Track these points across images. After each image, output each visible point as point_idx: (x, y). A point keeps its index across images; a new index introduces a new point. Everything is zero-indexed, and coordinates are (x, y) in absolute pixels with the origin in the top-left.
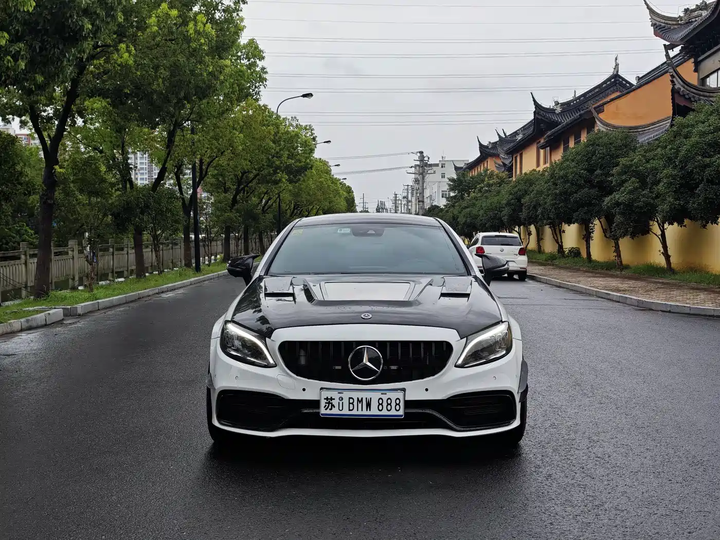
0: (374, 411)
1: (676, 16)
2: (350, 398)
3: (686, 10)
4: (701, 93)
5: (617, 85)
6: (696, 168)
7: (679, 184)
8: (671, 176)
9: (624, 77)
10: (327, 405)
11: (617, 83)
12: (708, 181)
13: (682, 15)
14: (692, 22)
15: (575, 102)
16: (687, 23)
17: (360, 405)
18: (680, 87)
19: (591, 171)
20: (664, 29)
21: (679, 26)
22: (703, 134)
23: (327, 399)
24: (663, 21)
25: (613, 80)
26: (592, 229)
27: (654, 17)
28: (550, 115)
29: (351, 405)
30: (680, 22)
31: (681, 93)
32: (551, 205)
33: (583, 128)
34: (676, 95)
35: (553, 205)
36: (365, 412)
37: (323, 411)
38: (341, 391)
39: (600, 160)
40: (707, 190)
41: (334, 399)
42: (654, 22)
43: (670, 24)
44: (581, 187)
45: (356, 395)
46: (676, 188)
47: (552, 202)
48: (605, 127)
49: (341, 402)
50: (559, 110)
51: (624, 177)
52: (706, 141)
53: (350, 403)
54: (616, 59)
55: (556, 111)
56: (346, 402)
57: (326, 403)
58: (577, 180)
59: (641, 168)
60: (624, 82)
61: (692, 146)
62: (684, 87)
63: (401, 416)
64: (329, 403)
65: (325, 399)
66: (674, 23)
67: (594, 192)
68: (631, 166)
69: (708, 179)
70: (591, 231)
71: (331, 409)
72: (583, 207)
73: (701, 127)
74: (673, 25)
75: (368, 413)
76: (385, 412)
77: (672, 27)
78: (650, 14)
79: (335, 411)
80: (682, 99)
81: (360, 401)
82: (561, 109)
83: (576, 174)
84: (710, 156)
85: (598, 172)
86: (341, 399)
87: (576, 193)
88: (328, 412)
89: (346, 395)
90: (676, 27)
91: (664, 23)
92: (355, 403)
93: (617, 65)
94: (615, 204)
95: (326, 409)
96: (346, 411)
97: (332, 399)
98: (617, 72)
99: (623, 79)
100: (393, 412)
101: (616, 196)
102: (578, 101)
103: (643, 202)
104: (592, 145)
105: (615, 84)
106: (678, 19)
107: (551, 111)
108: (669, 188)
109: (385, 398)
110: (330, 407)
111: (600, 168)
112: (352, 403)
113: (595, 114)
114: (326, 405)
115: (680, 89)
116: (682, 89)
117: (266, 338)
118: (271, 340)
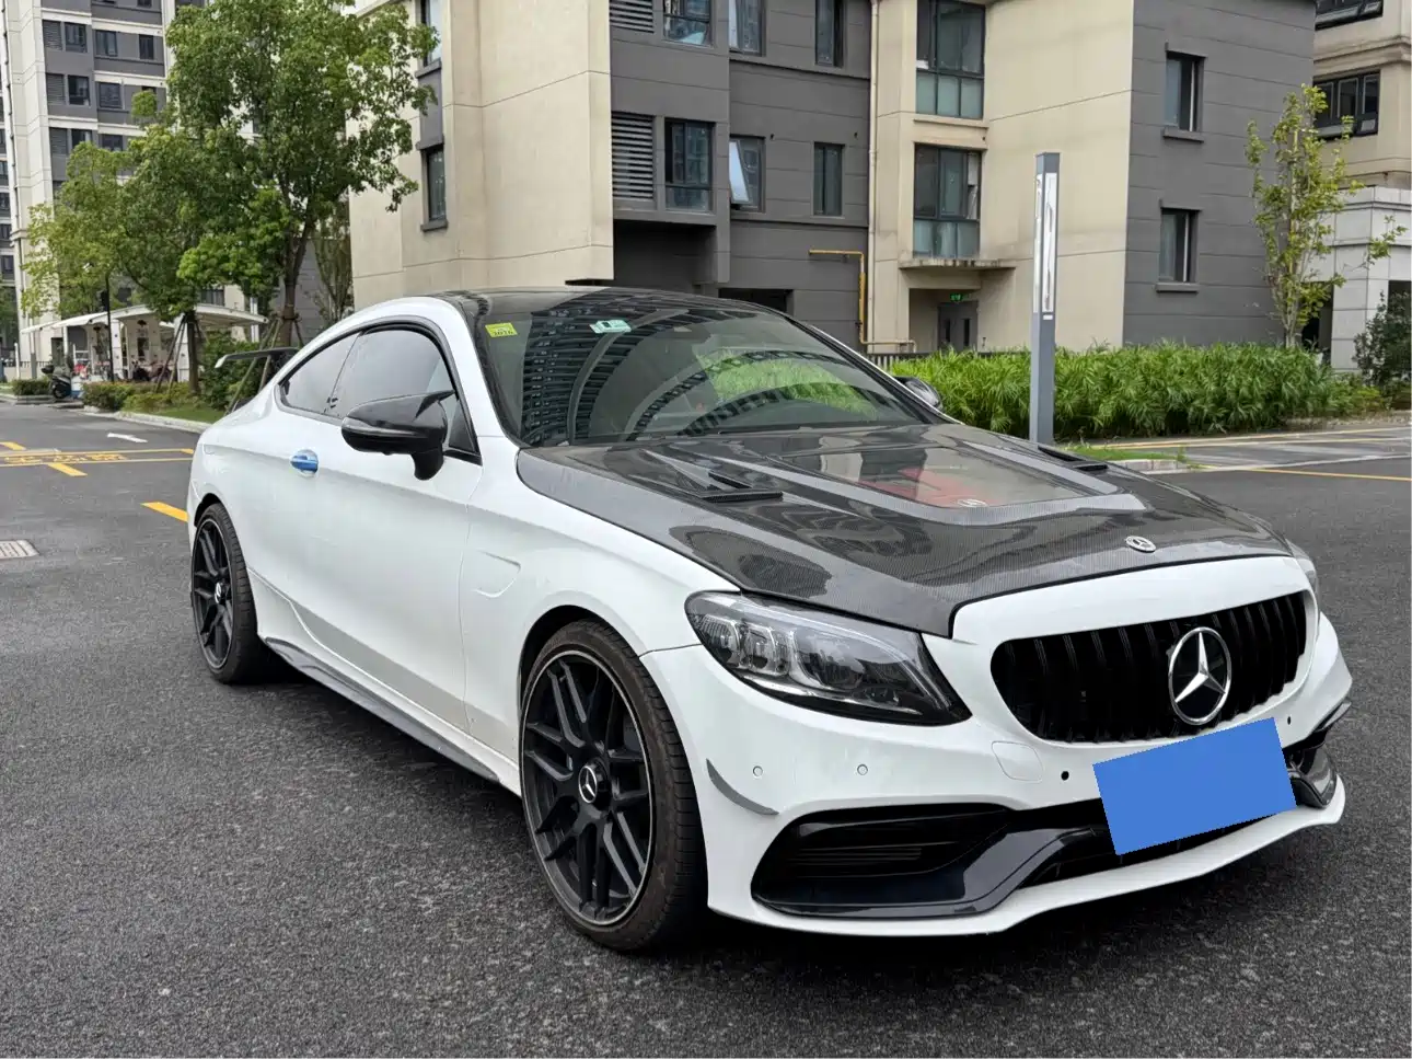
117: (924, 636)
118: (956, 641)
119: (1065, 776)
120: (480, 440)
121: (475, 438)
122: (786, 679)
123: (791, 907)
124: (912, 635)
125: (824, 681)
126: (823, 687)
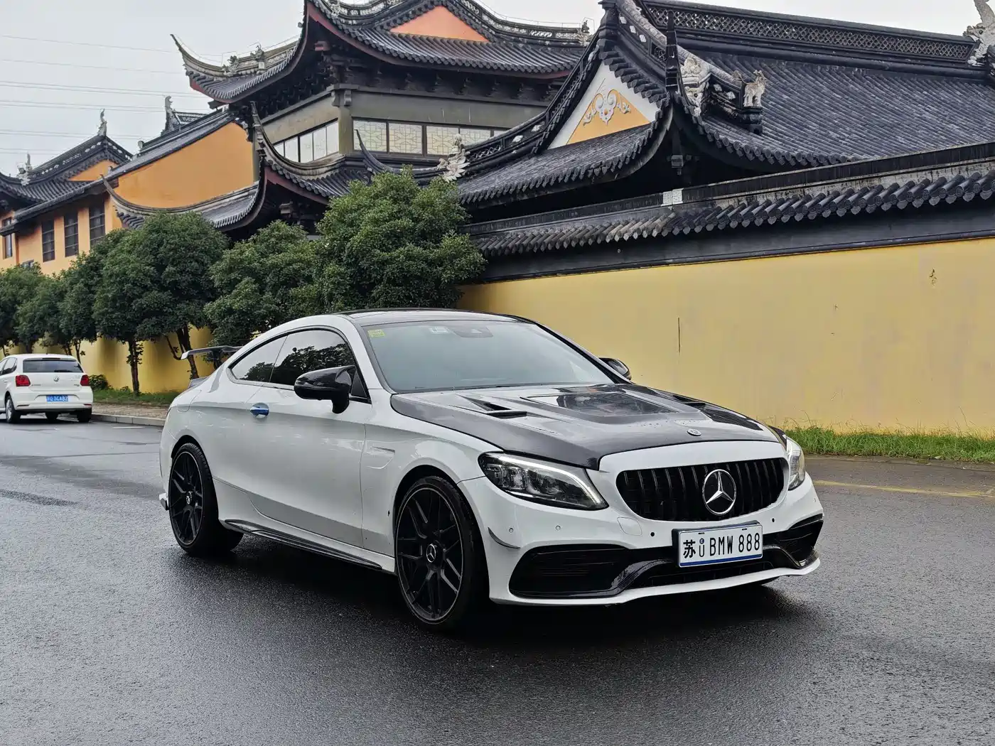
0: (735, 554)
1: (220, 65)
2: (711, 539)
3: (233, 59)
4: (294, 169)
5: (106, 151)
6: (373, 265)
7: (349, 284)
8: (339, 274)
9: (114, 141)
10: (687, 551)
11: (105, 149)
12: (389, 280)
13: (228, 64)
14: (242, 75)
15: (47, 171)
16: (234, 76)
17: (721, 547)
18: (272, 160)
19: (160, 267)
20: (204, 80)
21: (225, 78)
22: (376, 222)
23: (687, 543)
24: (203, 70)
25: (99, 144)
26: (140, 348)
27: (189, 63)
28: (15, 188)
29: (713, 548)
30: (225, 74)
31: (274, 168)
32: (100, 314)
33: (82, 208)
34: (266, 171)
35: (103, 314)
36: (727, 556)
37: (683, 560)
38: (701, 531)
39: (171, 253)
40: (388, 293)
41: (694, 542)
42: (190, 70)
43: (212, 75)
44: (146, 288)
45: (717, 534)
46: (346, 289)
47: (101, 311)
48: (126, 208)
49: (702, 545)
50: (26, 181)
51: (233, 276)
52: (382, 230)
53: (711, 546)
54: (102, 115)
55: (22, 182)
56: (707, 544)
57: (686, 549)
58: (142, 279)
59: (256, 264)
60: (115, 148)
61: (366, 236)
62: (275, 160)
63: (760, 555)
64: (689, 548)
65: (684, 543)
66: (218, 73)
67: (166, 296)
68: (242, 261)
69: (389, 279)
70: (139, 351)
71: (691, 556)
72: (150, 317)
73: (371, 214)
74: (216, 76)
75: (730, 556)
76: (745, 553)
77: (215, 80)
78: (183, 58)
79: (696, 558)
80: (273, 174)
81: (721, 541)
82: (29, 180)
83: (140, 271)
84: (388, 250)
85: (170, 269)
86: (702, 541)
87: (140, 297)
88: (688, 560)
89: (707, 536)
90: (221, 79)
91: (204, 73)
92: (717, 546)
93: (104, 123)
94: (225, 312)
95: (686, 557)
96: (707, 558)
97: (692, 542)
98: (105, 132)
99: (114, 144)
100: (753, 552)
101: (226, 301)
102: (51, 169)
103: (266, 308)
104: (157, 232)
105: (102, 149)
106: (223, 70)
107: (16, 182)
108: (336, 289)
109: (745, 534)
110: (690, 554)
111: (172, 264)
112: (714, 546)
113: (109, 189)
114: (685, 552)
115: (272, 163)
116: (274, 163)
117: (587, 470)
118: (601, 471)
119: (653, 534)
120: (369, 391)
121: (367, 390)
122: (525, 491)
123: (527, 593)
124: (581, 469)
125: (541, 492)
126: (542, 494)
